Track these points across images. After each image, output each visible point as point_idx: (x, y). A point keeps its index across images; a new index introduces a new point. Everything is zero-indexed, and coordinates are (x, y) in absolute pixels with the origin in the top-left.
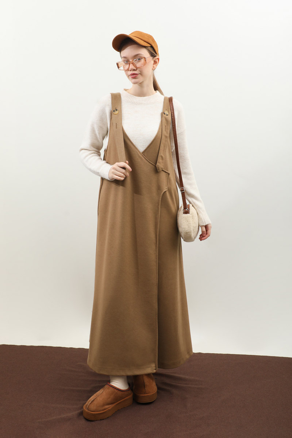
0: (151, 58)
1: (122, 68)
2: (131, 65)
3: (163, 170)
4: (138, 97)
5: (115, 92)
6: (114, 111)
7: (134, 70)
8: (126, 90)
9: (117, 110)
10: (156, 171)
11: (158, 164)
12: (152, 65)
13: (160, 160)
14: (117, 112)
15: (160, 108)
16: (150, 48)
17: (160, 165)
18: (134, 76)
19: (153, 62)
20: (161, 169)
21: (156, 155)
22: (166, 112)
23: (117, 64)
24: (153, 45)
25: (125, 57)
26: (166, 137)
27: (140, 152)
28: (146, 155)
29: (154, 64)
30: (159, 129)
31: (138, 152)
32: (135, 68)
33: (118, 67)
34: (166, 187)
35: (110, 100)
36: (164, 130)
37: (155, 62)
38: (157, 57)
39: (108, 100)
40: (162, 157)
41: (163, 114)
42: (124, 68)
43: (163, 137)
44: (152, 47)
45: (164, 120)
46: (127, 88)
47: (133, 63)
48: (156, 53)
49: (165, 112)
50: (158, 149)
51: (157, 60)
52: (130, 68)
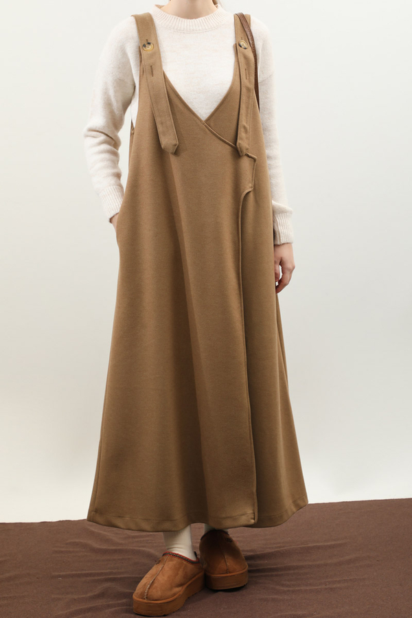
3: (247, 154)
4: (186, 20)
5: (141, 12)
6: (144, 46)
8: (160, 7)
9: (149, 44)
10: (237, 153)
11: (239, 141)
13: (242, 134)
14: (150, 48)
15: (228, 37)
17: (243, 143)
20: (245, 151)
22: (243, 43)
26: (248, 90)
27: (200, 120)
28: (212, 124)
30: (235, 75)
31: (198, 121)
34: (250, 185)
35: (134, 26)
36: (243, 76)
39: (131, 29)
40: (245, 127)
41: (237, 47)
43: (244, 90)
45: (242, 60)
46: (161, 4)
49: (241, 44)
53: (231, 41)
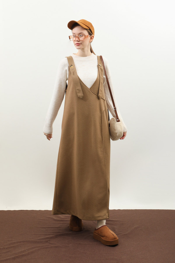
0: (89, 35)
1: (71, 39)
2: (77, 38)
3: (102, 98)
6: (70, 66)
7: (78, 41)
8: (74, 54)
9: (72, 65)
10: (98, 98)
11: (99, 94)
12: (89, 40)
13: (100, 92)
14: (72, 67)
15: (96, 62)
16: (89, 30)
17: (100, 95)
18: (78, 45)
19: (90, 38)
20: (101, 97)
21: (98, 90)
23: (69, 37)
24: (91, 29)
25: (74, 33)
27: (88, 89)
28: (92, 90)
29: (90, 39)
30: (98, 74)
32: (79, 40)
33: (70, 39)
34: (104, 108)
36: (100, 75)
37: (91, 38)
38: (93, 35)
39: (66, 61)
40: (101, 90)
41: (98, 66)
42: (73, 39)
43: (101, 79)
44: (90, 29)
45: (100, 70)
47: (78, 37)
48: (92, 33)
49: (100, 65)
50: (98, 86)
51: (93, 37)
52: (76, 40)
53: (96, 64)
